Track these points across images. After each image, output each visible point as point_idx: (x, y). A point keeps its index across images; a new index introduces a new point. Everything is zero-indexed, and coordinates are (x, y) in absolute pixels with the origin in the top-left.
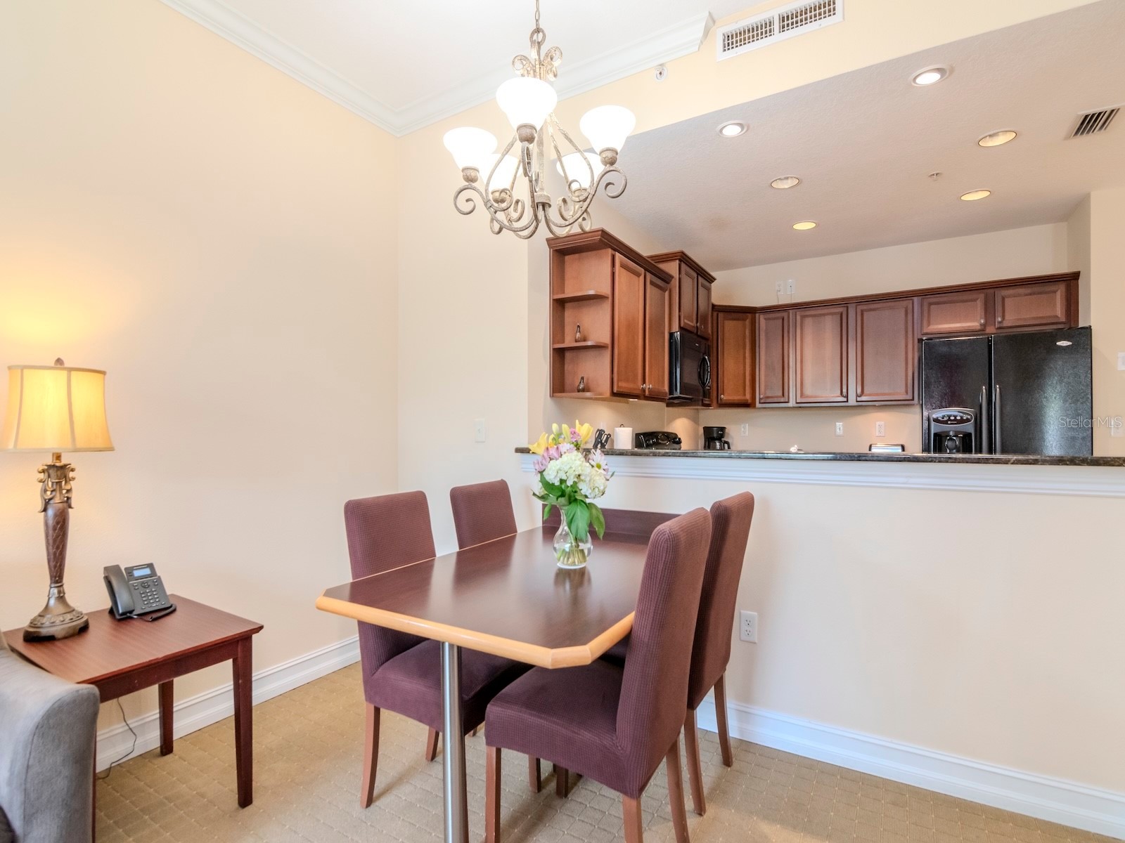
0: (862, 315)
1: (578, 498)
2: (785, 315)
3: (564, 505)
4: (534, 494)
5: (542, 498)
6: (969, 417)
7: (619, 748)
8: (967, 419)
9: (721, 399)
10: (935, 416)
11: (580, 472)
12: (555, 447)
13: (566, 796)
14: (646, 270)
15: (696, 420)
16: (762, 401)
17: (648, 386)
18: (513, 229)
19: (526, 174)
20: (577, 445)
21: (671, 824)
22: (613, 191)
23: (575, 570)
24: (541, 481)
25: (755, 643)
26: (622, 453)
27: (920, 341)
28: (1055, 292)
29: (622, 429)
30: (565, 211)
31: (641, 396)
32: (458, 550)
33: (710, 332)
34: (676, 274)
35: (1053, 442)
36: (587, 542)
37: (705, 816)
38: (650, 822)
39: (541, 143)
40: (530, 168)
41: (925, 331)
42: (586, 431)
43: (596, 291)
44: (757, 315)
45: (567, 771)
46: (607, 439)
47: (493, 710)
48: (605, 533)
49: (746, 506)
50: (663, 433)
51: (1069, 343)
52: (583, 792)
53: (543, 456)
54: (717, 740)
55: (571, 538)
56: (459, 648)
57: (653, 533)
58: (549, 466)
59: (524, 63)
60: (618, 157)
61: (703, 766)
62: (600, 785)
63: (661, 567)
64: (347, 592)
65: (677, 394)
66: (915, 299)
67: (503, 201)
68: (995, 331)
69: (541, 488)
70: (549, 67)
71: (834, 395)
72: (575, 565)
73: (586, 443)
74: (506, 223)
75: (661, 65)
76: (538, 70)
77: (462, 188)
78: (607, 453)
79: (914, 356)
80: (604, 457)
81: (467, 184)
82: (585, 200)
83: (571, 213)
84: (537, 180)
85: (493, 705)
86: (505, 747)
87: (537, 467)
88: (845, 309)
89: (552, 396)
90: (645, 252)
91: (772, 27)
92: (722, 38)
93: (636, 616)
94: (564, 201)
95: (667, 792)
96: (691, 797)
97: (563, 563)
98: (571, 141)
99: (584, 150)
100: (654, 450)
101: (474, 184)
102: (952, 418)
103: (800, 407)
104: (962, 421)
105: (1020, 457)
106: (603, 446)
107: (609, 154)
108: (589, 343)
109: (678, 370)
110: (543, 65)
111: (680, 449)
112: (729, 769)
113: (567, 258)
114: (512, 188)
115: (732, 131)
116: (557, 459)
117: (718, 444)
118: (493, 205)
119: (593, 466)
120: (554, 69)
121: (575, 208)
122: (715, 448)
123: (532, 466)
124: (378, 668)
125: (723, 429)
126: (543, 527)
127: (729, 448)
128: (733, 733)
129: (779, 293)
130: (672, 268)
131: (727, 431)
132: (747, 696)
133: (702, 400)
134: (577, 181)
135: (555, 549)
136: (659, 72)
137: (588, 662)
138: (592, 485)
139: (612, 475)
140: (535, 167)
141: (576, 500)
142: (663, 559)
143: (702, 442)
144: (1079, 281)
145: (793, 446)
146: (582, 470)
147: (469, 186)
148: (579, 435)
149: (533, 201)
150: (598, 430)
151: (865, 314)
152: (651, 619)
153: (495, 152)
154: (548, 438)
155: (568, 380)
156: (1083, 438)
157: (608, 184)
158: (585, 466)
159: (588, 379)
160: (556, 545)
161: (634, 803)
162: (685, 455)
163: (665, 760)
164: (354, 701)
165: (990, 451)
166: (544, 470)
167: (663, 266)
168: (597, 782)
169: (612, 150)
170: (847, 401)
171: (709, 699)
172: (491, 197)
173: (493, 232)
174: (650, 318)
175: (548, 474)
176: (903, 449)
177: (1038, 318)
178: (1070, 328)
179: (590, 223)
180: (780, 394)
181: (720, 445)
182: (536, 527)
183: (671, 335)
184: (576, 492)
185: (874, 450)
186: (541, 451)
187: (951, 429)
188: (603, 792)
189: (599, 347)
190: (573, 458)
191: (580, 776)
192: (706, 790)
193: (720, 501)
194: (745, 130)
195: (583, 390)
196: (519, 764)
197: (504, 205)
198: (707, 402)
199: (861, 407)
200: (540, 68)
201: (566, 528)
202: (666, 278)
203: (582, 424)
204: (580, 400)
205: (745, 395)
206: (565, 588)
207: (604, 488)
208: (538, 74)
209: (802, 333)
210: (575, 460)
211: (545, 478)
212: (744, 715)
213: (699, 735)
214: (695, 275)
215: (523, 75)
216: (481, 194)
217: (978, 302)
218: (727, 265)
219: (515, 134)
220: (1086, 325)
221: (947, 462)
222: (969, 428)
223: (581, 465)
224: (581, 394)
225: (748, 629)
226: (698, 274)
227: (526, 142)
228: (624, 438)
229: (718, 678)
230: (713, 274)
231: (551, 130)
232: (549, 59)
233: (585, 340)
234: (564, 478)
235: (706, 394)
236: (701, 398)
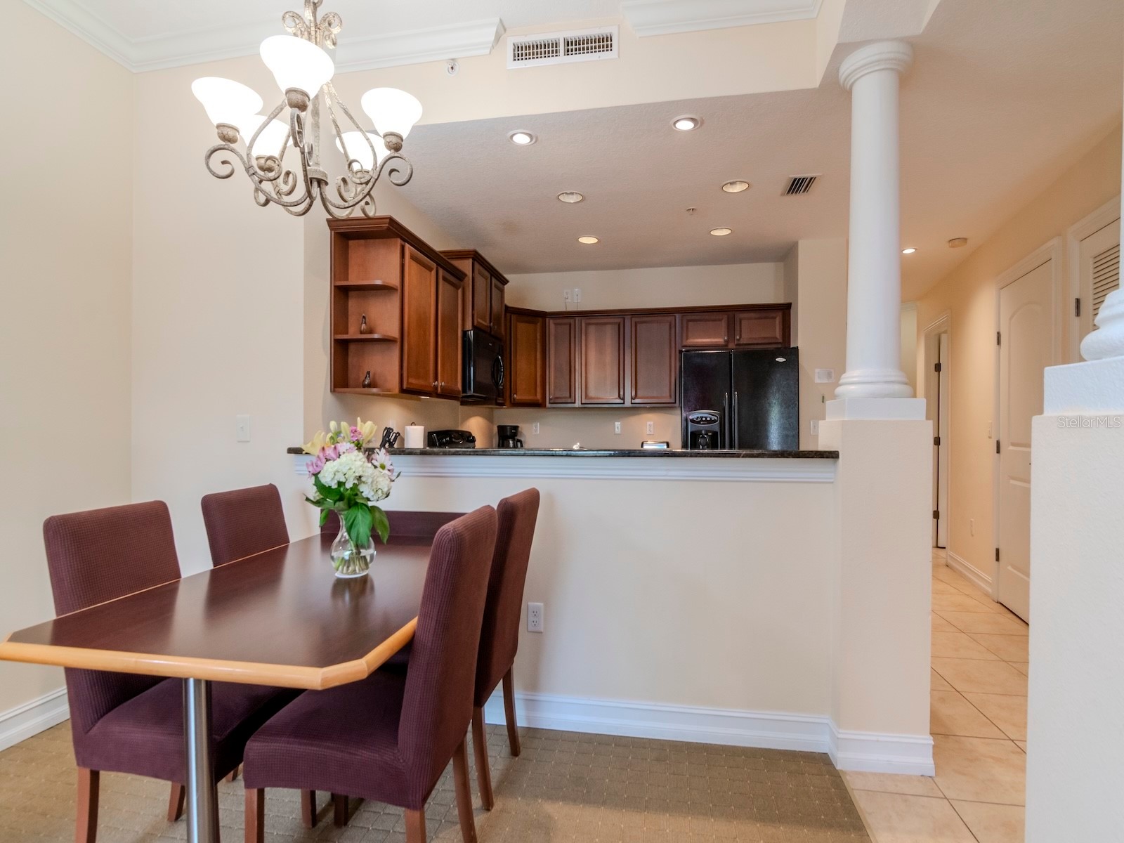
0: (636, 326)
1: (360, 501)
2: (572, 321)
3: (343, 510)
4: (308, 499)
5: (317, 503)
6: (716, 418)
7: (401, 761)
8: (715, 420)
9: (514, 399)
10: (691, 417)
11: (361, 474)
12: (333, 446)
13: (346, 824)
14: (438, 265)
15: (490, 419)
16: (552, 401)
17: (440, 383)
18: (282, 203)
19: (296, 144)
20: (359, 444)
21: (458, 827)
22: (398, 178)
23: (356, 579)
24: (316, 484)
25: (541, 633)
26: (411, 453)
27: (681, 352)
28: (775, 318)
29: (413, 427)
30: (346, 191)
31: (433, 393)
32: (212, 567)
33: (503, 333)
34: (470, 274)
35: (774, 441)
36: (369, 547)
37: (493, 811)
38: (437, 829)
39: (316, 113)
40: (301, 138)
41: (684, 344)
42: (369, 429)
43: (384, 282)
44: (547, 319)
45: (347, 797)
46: (396, 437)
47: (254, 747)
48: (389, 536)
49: (531, 501)
50: (457, 432)
51: (784, 360)
52: (366, 815)
53: (318, 457)
54: (506, 732)
55: (351, 545)
56: (209, 684)
57: (437, 534)
58: (325, 468)
59: (297, 21)
60: (403, 143)
61: (490, 761)
62: (383, 805)
63: (444, 567)
64: (48, 632)
65: (471, 392)
66: (677, 315)
67: (270, 170)
68: (734, 347)
69: (316, 493)
70: (326, 33)
71: (612, 398)
72: (356, 573)
73: (369, 442)
74: (274, 195)
75: (453, 59)
76: (313, 33)
77: (216, 147)
78: (393, 452)
79: (676, 364)
80: (388, 457)
81: (224, 143)
82: (367, 183)
83: (352, 195)
84: (310, 153)
85: (253, 741)
86: (268, 786)
87: (311, 469)
88: (622, 319)
89: (333, 391)
90: (438, 246)
91: (558, 48)
92: (512, 47)
93: (419, 621)
94: (344, 180)
95: (454, 794)
96: (479, 794)
97: (342, 572)
98: (351, 118)
99: (366, 128)
100: (447, 449)
101: (232, 145)
102: (704, 419)
103: (585, 408)
104: (711, 422)
105: (748, 452)
106: (391, 445)
107: (394, 140)
108: (376, 336)
109: (472, 368)
110: (319, 29)
111: (474, 448)
112: (517, 759)
113: (351, 243)
114: (282, 157)
115: (521, 139)
116: (334, 460)
117: (511, 442)
118: (256, 172)
119: (376, 467)
120: (333, 36)
121: (356, 190)
122: (508, 447)
123: (305, 468)
124: (96, 722)
125: (516, 428)
126: (321, 534)
127: (522, 446)
128: (521, 722)
129: (567, 301)
130: (466, 266)
131: (520, 429)
132: (534, 685)
133: (496, 399)
134: (357, 161)
135: (332, 558)
136: (450, 66)
137: (365, 676)
138: (374, 487)
139: (398, 476)
140: (308, 138)
141: (356, 504)
142: (447, 559)
143: (496, 440)
144: (791, 310)
145: (576, 444)
146: (363, 472)
147: (226, 147)
148: (360, 434)
149: (306, 175)
150: (386, 428)
151: (638, 325)
152: (434, 622)
153: (259, 113)
154: (325, 436)
155: (352, 376)
156: (793, 436)
157: (392, 171)
158: (367, 467)
159: (374, 374)
160: (334, 554)
161: (417, 814)
162: (476, 453)
163: (451, 762)
164: (64, 769)
165: (731, 447)
166: (319, 472)
167: (457, 263)
168: (379, 802)
169: (397, 136)
170: (624, 403)
171: (498, 693)
172: (254, 163)
173: (258, 203)
174: (443, 314)
175: (324, 476)
176: (668, 446)
177: (765, 338)
178: (785, 348)
179: (374, 208)
180: (568, 395)
181: (514, 443)
182: (312, 535)
183: (465, 333)
184: (356, 495)
185: (646, 447)
186: (316, 451)
187: (702, 427)
188: (387, 811)
189: (386, 341)
190: (354, 458)
191: (361, 801)
192: (493, 784)
193: (507, 499)
194: (533, 142)
195: (369, 386)
196: (290, 801)
197: (271, 175)
198: (501, 402)
199: (635, 409)
200: (316, 31)
201: (346, 534)
202: (460, 275)
203: (364, 421)
204: (364, 396)
205: (536, 395)
206: (343, 600)
207: (389, 490)
208: (313, 37)
209: (586, 340)
210: (355, 461)
211: (320, 481)
212: (531, 703)
213: (487, 730)
214: (489, 275)
215: (295, 35)
216: (241, 158)
217: (723, 321)
218: (520, 268)
219: (283, 98)
220: (795, 346)
221: (696, 457)
222: (716, 427)
223: (361, 466)
224: (366, 390)
225: (535, 619)
226: (491, 275)
227: (297, 109)
228: (415, 437)
229: (506, 671)
230: (507, 276)
231: (328, 102)
232: (327, 24)
233: (371, 332)
234: (343, 480)
235: (500, 394)
236: (495, 397)
